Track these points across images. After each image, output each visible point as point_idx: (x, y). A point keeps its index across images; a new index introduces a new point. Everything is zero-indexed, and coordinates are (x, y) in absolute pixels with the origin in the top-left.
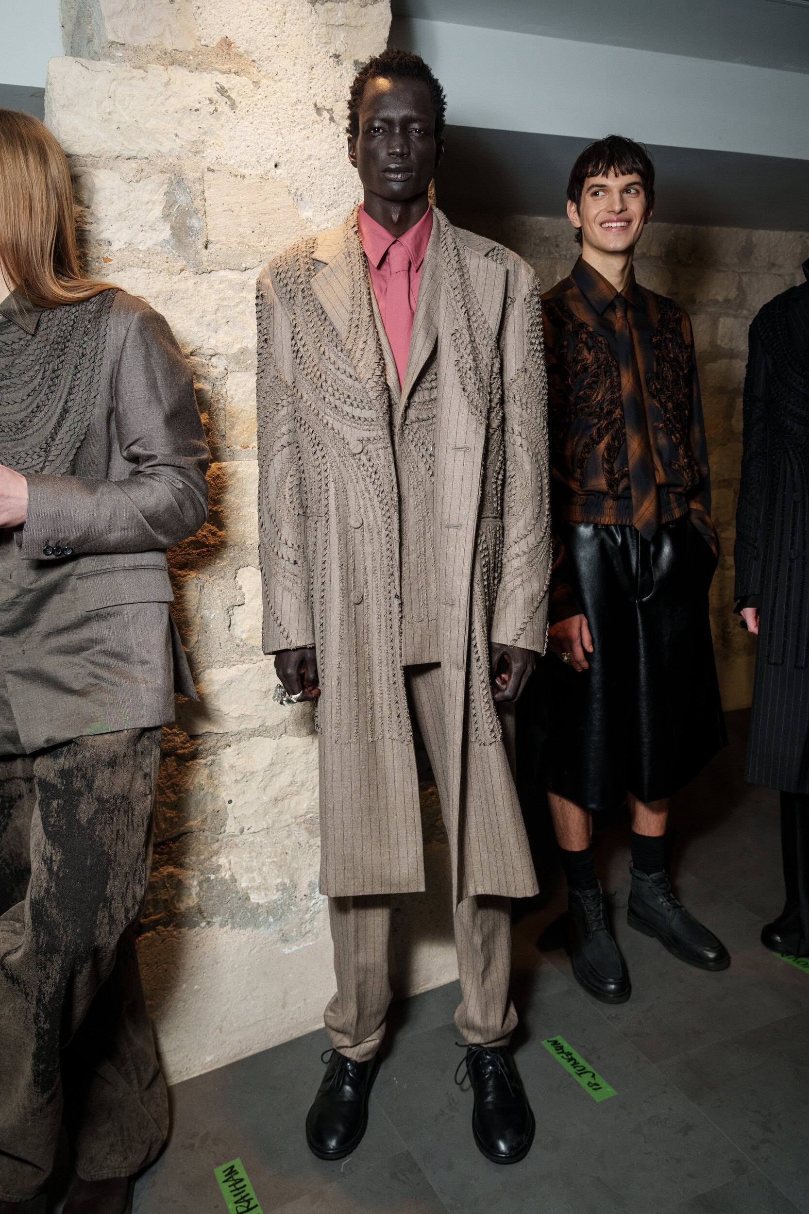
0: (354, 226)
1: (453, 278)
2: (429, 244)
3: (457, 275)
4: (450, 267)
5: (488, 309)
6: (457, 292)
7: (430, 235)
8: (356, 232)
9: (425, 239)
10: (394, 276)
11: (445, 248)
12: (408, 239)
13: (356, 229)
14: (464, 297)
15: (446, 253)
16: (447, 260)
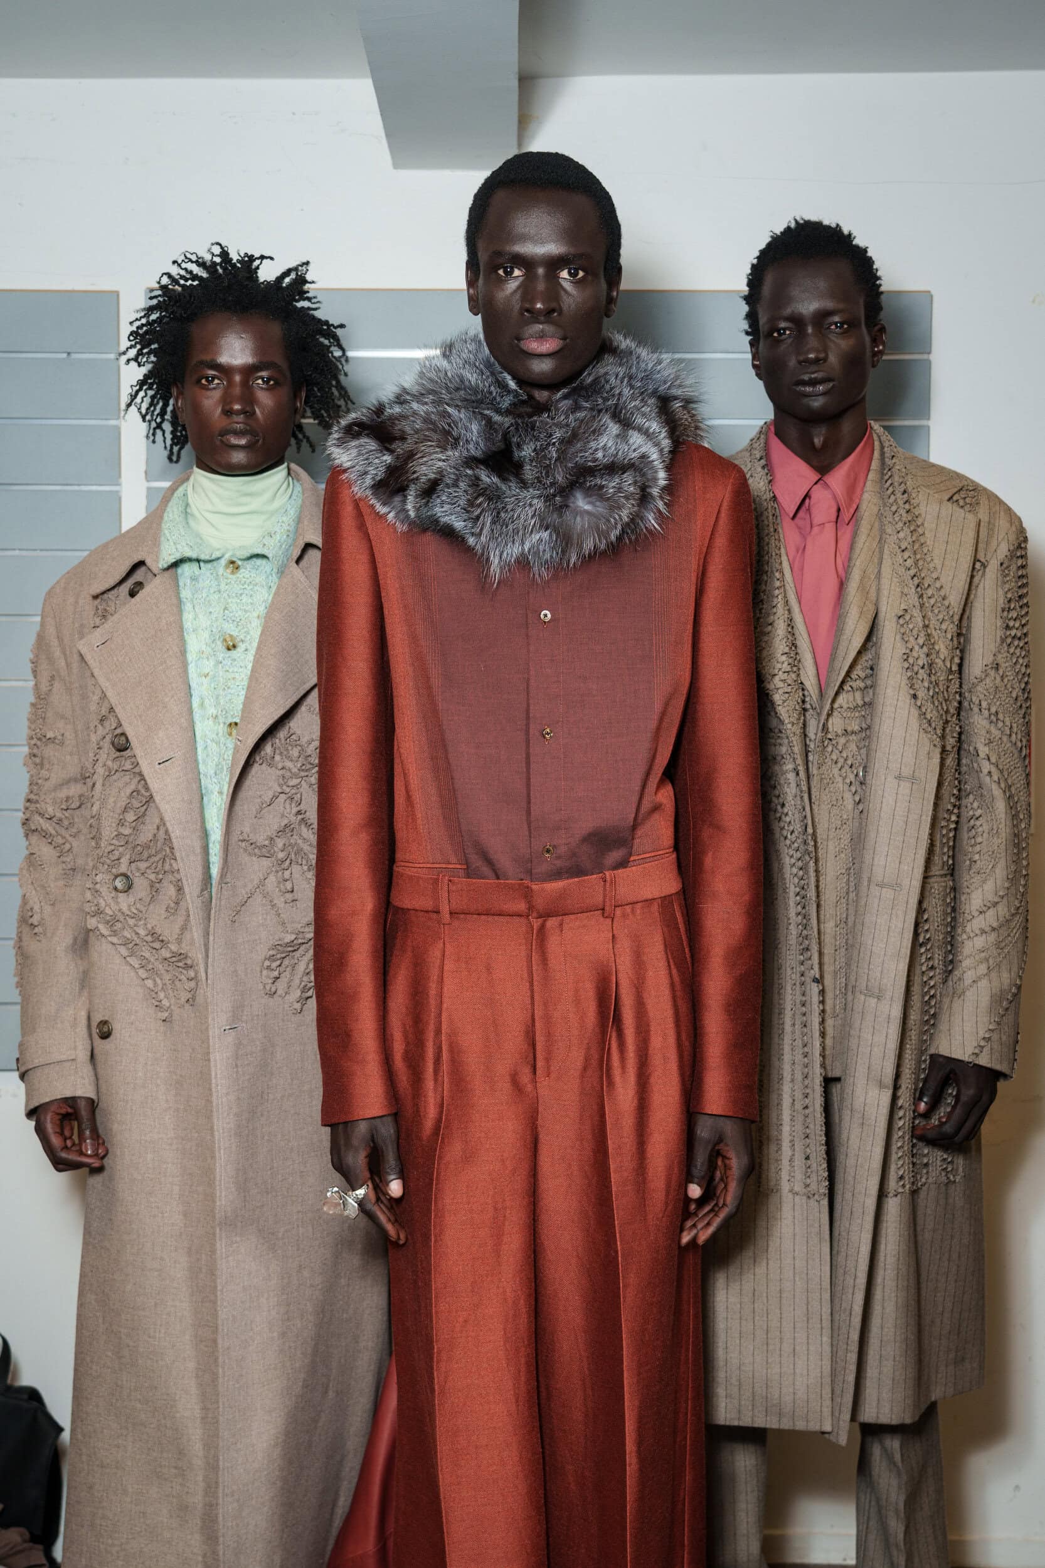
0: (761, 458)
1: (901, 535)
2: (869, 483)
3: (907, 531)
4: (897, 519)
5: (950, 578)
6: (906, 554)
7: (869, 470)
8: (763, 467)
9: (862, 476)
10: (816, 530)
11: (891, 489)
12: (838, 478)
13: (763, 462)
14: (916, 562)
15: (893, 498)
16: (894, 508)
